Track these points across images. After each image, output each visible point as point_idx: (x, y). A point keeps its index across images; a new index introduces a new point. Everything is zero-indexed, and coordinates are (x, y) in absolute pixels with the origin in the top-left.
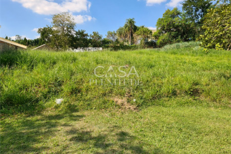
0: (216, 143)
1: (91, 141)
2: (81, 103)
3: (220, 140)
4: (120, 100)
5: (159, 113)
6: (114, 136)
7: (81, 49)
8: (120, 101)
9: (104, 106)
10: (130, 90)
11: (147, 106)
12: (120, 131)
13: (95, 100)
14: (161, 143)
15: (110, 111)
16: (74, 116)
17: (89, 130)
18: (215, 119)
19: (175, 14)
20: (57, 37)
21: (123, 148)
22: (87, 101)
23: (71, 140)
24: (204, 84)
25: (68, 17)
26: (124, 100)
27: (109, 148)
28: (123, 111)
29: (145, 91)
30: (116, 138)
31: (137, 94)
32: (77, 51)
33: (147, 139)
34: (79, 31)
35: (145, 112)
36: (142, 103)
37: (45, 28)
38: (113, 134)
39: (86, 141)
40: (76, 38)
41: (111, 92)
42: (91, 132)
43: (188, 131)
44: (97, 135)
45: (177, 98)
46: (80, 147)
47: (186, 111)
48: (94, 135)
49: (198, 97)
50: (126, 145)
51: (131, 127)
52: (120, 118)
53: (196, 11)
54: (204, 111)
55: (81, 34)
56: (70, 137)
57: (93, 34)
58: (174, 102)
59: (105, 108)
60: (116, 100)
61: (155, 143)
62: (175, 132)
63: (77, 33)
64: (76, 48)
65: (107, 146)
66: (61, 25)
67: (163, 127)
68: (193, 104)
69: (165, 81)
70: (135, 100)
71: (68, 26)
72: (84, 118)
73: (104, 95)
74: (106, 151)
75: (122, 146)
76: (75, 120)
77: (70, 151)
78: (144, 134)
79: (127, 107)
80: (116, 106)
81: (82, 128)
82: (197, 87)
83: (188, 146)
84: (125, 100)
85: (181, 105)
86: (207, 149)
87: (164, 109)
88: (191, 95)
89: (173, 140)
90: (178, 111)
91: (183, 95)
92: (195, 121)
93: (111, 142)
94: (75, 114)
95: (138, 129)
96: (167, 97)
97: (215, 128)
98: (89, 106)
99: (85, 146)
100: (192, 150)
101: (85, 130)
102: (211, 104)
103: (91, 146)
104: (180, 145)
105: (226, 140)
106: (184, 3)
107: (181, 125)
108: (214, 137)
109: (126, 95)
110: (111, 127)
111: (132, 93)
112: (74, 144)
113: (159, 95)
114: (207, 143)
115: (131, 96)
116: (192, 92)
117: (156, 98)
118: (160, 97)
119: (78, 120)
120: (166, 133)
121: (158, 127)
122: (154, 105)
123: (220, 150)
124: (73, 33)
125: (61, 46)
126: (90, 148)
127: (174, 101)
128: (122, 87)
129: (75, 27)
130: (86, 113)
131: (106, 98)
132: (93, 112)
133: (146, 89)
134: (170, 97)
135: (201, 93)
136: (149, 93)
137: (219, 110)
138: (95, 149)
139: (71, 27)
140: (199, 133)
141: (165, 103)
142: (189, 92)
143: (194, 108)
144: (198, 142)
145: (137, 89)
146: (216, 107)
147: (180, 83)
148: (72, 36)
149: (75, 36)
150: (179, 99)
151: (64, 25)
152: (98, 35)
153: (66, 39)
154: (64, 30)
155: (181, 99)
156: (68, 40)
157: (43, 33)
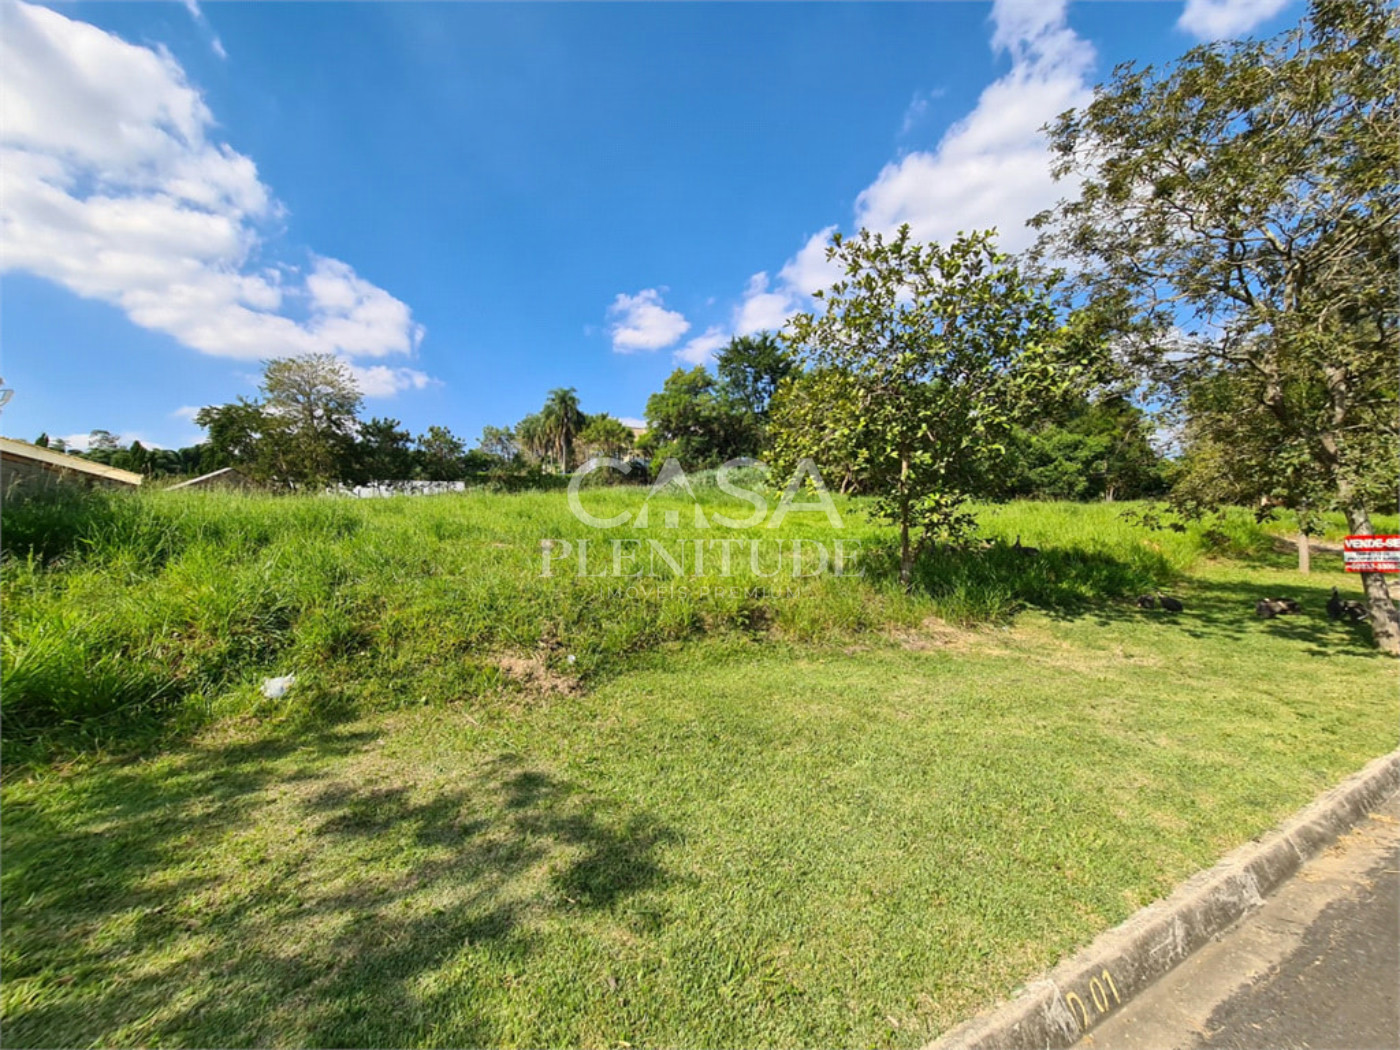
0: (809, 764)
1: (405, 824)
2: (373, 685)
3: (819, 754)
4: (521, 662)
5: (650, 693)
6: (495, 792)
7: (383, 488)
8: (520, 667)
9: (462, 689)
10: (556, 626)
11: (614, 674)
12: (519, 770)
13: (427, 670)
14: (653, 791)
15: (483, 706)
16: (339, 738)
17: (397, 784)
18: (808, 694)
19: (698, 384)
20: (282, 442)
21: (524, 832)
22: (395, 675)
23: (320, 833)
24: (780, 591)
25: (333, 371)
26: (533, 662)
27: (477, 839)
28: (529, 699)
29: (605, 624)
30: (500, 799)
31: (581, 637)
32: (365, 492)
33: (610, 784)
34: (375, 424)
35: (605, 696)
36: (597, 666)
37: (229, 408)
38: (492, 785)
39: (387, 825)
40: (364, 446)
42: (405, 790)
43: (736, 739)
44: (431, 797)
45: (708, 641)
46: (359, 852)
47: (732, 678)
48: (417, 799)
49: (763, 633)
50: (537, 819)
51: (557, 753)
52: (519, 727)
53: (756, 380)
54: (777, 672)
55: (385, 432)
56: (319, 819)
57: (428, 436)
58: (699, 655)
59: (468, 696)
60: (506, 662)
61: (635, 792)
62: (698, 748)
63: (366, 431)
64: (364, 484)
65: (467, 831)
66: (300, 397)
67: (662, 737)
68: (752, 656)
69: (670, 588)
70: (572, 659)
71: (332, 405)
72: (381, 741)
73: (465, 647)
74: (460, 852)
75: (522, 825)
76: (345, 753)
77: (315, 874)
78: (602, 768)
79: (547, 684)
80: (506, 685)
81: (370, 782)
82: (760, 603)
83: (733, 788)
84: (537, 662)
85: (719, 660)
86: (787, 786)
87: (667, 679)
88: (747, 628)
89: (691, 774)
90: (707, 682)
91: (722, 629)
92: (755, 707)
93: (482, 816)
94: (343, 729)
95: (582, 756)
96: (677, 638)
97: (808, 722)
98: (404, 693)
99: (378, 845)
100: (744, 796)
101: (384, 787)
102: (800, 650)
103: (403, 842)
104: (712, 788)
105: (835, 753)
106: (722, 353)
107: (717, 724)
108: (804, 747)
109: (542, 644)
110: (487, 764)
111: (562, 636)
112: (335, 844)
113: (651, 635)
114: (786, 770)
115: (559, 644)
116: (747, 617)
117: (641, 650)
118: (654, 642)
119: (357, 752)
120: (669, 758)
121: (646, 740)
122: (636, 668)
123: (820, 783)
124: (352, 429)
125: (300, 476)
126: (402, 850)
127: (698, 650)
128: (530, 619)
129: (358, 408)
130: (388, 721)
131: (470, 661)
132: (417, 717)
133: (609, 618)
134: (686, 639)
135: (773, 620)
136: (618, 630)
137: (819, 666)
138: (421, 852)
139: (341, 405)
140: (766, 742)
141: (671, 660)
142: (740, 620)
143: (750, 668)
144: (763, 769)
145: (579, 620)
146: (811, 658)
147: (712, 593)
148: (347, 440)
149: (359, 439)
150: (713, 643)
151: (312, 397)
152: (449, 437)
153: (321, 449)
154: (313, 417)
155: (717, 641)
156: (331, 453)
157: (222, 426)
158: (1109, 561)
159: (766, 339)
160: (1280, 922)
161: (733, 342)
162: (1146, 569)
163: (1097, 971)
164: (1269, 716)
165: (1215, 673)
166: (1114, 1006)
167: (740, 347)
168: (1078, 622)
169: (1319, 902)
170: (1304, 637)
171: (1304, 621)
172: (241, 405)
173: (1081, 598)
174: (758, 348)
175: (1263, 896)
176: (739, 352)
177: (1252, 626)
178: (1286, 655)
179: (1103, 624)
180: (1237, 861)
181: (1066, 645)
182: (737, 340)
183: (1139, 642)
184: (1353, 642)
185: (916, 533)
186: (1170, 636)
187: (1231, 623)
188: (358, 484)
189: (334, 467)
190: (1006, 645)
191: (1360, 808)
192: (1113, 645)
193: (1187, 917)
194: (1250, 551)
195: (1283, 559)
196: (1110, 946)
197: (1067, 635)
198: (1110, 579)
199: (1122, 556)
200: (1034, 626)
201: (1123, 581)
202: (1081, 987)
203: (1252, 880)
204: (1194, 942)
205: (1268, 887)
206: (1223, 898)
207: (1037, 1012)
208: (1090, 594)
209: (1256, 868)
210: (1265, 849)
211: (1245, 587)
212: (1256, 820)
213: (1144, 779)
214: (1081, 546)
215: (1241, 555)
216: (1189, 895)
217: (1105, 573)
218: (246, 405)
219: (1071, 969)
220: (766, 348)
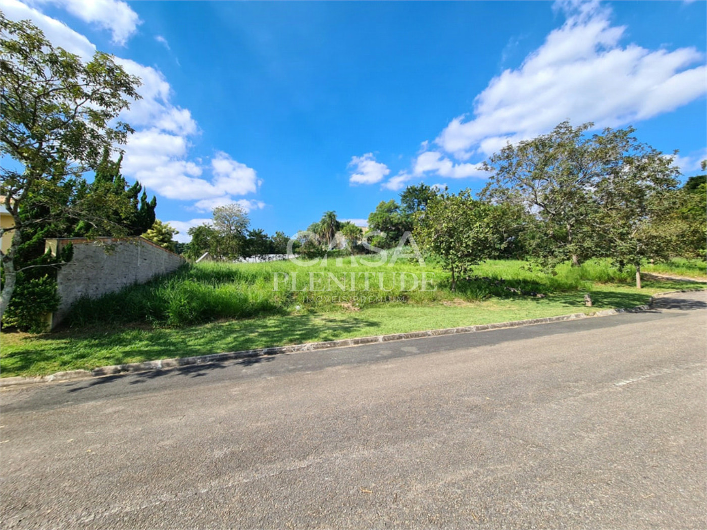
2: (317, 308)
4: (346, 304)
5: (376, 311)
7: (257, 258)
8: (346, 306)
9: (335, 309)
10: (353, 297)
11: (367, 308)
13: (326, 305)
15: (340, 312)
18: (413, 312)
19: (392, 208)
22: (320, 307)
25: (238, 210)
26: (349, 305)
28: (349, 311)
31: (359, 300)
32: (251, 260)
34: (255, 231)
35: (366, 311)
36: (364, 306)
37: (200, 228)
40: (251, 240)
41: (337, 299)
45: (390, 302)
47: (396, 309)
49: (406, 301)
52: (350, 315)
53: (418, 205)
54: (407, 309)
55: (258, 235)
57: (275, 236)
58: (388, 305)
60: (342, 305)
63: (251, 234)
64: (250, 257)
66: (226, 222)
67: (379, 316)
68: (402, 306)
70: (357, 304)
71: (238, 224)
79: (353, 308)
80: (344, 308)
82: (406, 294)
85: (394, 306)
87: (381, 309)
90: (390, 310)
91: (394, 300)
92: (400, 313)
95: (364, 317)
97: (411, 315)
98: (323, 309)
102: (415, 305)
106: (403, 194)
107: (391, 315)
111: (355, 300)
117: (373, 303)
118: (377, 302)
122: (373, 307)
124: (246, 234)
125: (226, 254)
129: (248, 225)
130: (323, 313)
131: (334, 304)
135: (409, 298)
139: (242, 225)
141: (381, 306)
143: (402, 308)
146: (418, 307)
148: (244, 238)
149: (248, 238)
150: (392, 303)
151: (231, 222)
152: (284, 236)
153: (234, 243)
154: (231, 230)
155: (393, 303)
156: (238, 244)
157: (197, 235)
159: (423, 186)
161: (408, 189)
167: (411, 190)
168: (506, 300)
172: (203, 226)
173: (514, 294)
174: (419, 190)
176: (410, 192)
179: (513, 301)
180: (473, 326)
182: (409, 187)
185: (456, 274)
188: (248, 256)
189: (240, 250)
190: (478, 305)
191: (513, 324)
193: (458, 329)
196: (442, 330)
197: (498, 303)
200: (491, 301)
202: (436, 332)
204: (457, 332)
205: (478, 330)
206: (468, 329)
207: (427, 332)
208: (519, 293)
209: (477, 327)
212: (483, 323)
216: (461, 328)
218: (206, 226)
219: (433, 330)
220: (423, 190)
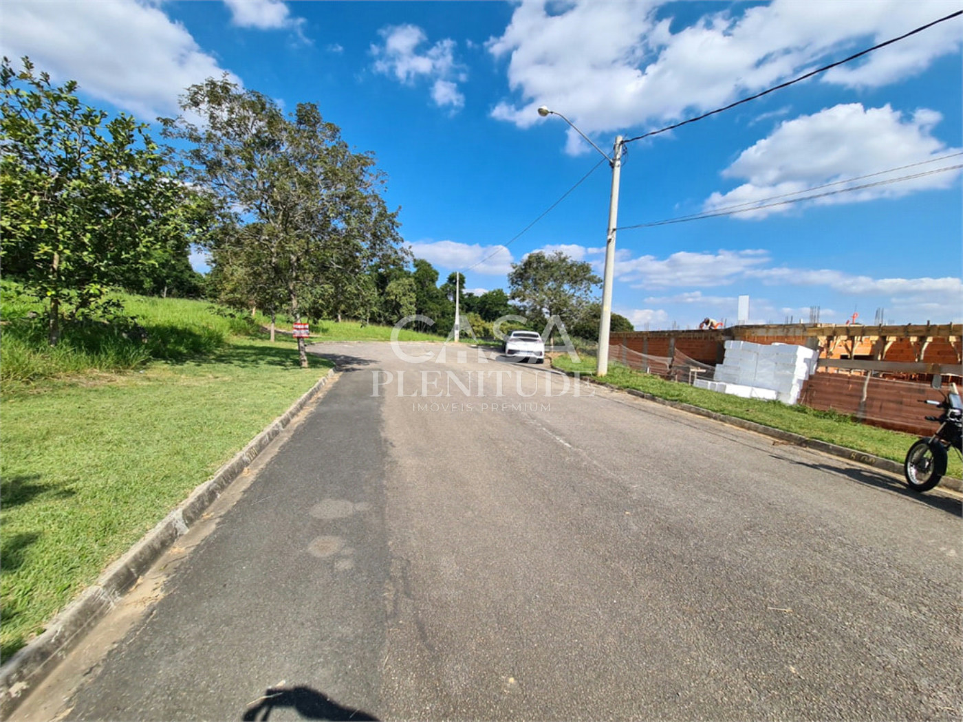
158: (191, 334)
160: (288, 431)
162: (210, 338)
163: (252, 448)
164: (275, 388)
165: (253, 379)
166: (257, 455)
168: (185, 365)
169: (296, 426)
170: (280, 364)
171: (277, 359)
173: (180, 354)
175: (283, 428)
177: (261, 362)
178: (273, 371)
179: (199, 365)
180: (277, 421)
181: (183, 376)
183: (219, 371)
184: (294, 365)
186: (230, 368)
187: (253, 361)
190: (149, 379)
191: (302, 406)
192: (207, 374)
193: (268, 434)
194: (251, 332)
195: (263, 336)
196: (253, 443)
197: (182, 371)
198: (193, 343)
199: (197, 331)
200: (161, 369)
201: (200, 345)
202: (249, 451)
203: (280, 424)
204: (271, 440)
205: (284, 426)
206: (276, 429)
207: (241, 458)
208: (185, 351)
209: (281, 422)
210: (283, 417)
211: (252, 347)
212: (279, 412)
213: (244, 410)
214: (174, 325)
215: (248, 334)
216: (268, 429)
217: (191, 340)
219: (246, 449)
